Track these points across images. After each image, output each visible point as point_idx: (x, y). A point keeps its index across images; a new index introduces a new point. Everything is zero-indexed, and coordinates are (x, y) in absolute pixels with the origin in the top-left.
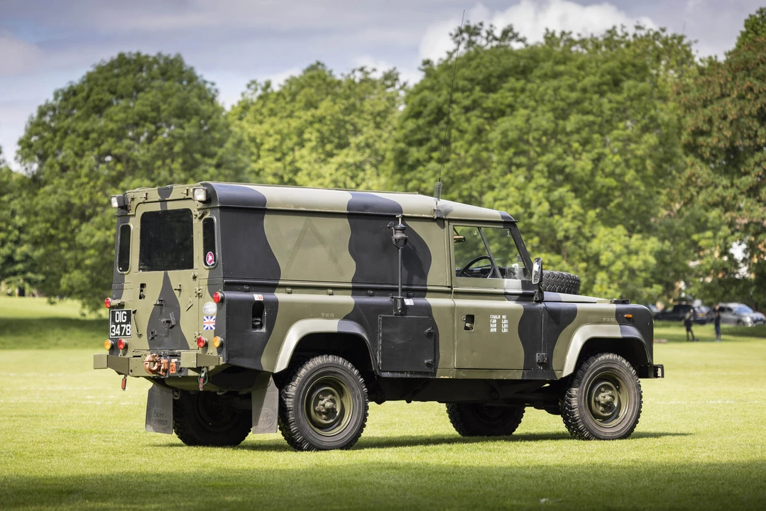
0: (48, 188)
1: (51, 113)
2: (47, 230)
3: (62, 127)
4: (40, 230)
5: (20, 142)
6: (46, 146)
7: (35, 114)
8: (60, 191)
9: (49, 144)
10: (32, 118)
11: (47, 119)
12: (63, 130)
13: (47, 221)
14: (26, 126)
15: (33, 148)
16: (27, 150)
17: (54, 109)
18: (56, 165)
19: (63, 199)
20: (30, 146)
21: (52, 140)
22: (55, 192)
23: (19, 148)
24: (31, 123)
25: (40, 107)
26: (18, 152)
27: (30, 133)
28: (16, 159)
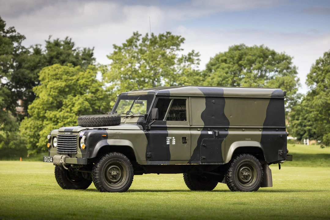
0: (318, 96)
1: (322, 63)
2: (318, 115)
3: (326, 69)
4: (314, 115)
5: (308, 76)
6: (319, 77)
7: (315, 64)
8: (323, 97)
9: (320, 76)
10: (314, 65)
11: (320, 65)
12: (326, 71)
13: (318, 111)
14: (311, 68)
15: (313, 79)
16: (310, 79)
17: (323, 61)
18: (322, 86)
19: (324, 101)
20: (311, 78)
21: (321, 75)
22: (320, 98)
23: (307, 78)
24: (313, 67)
25: (317, 60)
26: (307, 80)
27: (312, 72)
28: (306, 83)
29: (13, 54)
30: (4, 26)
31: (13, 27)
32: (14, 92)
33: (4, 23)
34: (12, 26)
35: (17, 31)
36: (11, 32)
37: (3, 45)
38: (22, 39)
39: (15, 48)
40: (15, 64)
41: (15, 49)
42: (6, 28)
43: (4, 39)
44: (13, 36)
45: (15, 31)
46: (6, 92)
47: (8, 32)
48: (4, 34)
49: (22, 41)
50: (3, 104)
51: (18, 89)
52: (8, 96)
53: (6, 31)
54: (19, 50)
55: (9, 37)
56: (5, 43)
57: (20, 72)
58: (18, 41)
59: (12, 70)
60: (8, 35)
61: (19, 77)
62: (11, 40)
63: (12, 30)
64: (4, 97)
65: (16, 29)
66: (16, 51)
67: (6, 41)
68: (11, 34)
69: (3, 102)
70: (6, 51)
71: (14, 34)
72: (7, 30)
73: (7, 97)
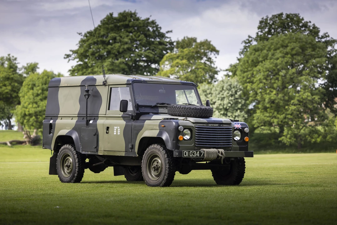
29: (328, 57)
30: (319, 32)
31: (327, 33)
32: (331, 90)
33: (319, 29)
34: (325, 32)
35: (331, 36)
36: (325, 38)
37: (318, 49)
38: (335, 43)
39: (329, 51)
40: (330, 66)
41: (329, 53)
42: (321, 34)
43: (318, 44)
44: (327, 41)
45: (328, 36)
46: (321, 91)
47: (322, 37)
48: (319, 40)
49: (335, 44)
50: (319, 102)
51: (335, 88)
52: (325, 95)
53: (320, 36)
54: (333, 53)
55: (324, 42)
56: (320, 48)
57: (334, 73)
58: (331, 45)
59: (327, 72)
60: (323, 40)
61: (333, 77)
62: (325, 44)
63: (326, 36)
64: (320, 96)
65: (329, 34)
66: (330, 54)
67: (320, 45)
68: (325, 39)
69: (319, 100)
70: (320, 55)
71: (328, 39)
72: (322, 36)
73: (323, 96)
